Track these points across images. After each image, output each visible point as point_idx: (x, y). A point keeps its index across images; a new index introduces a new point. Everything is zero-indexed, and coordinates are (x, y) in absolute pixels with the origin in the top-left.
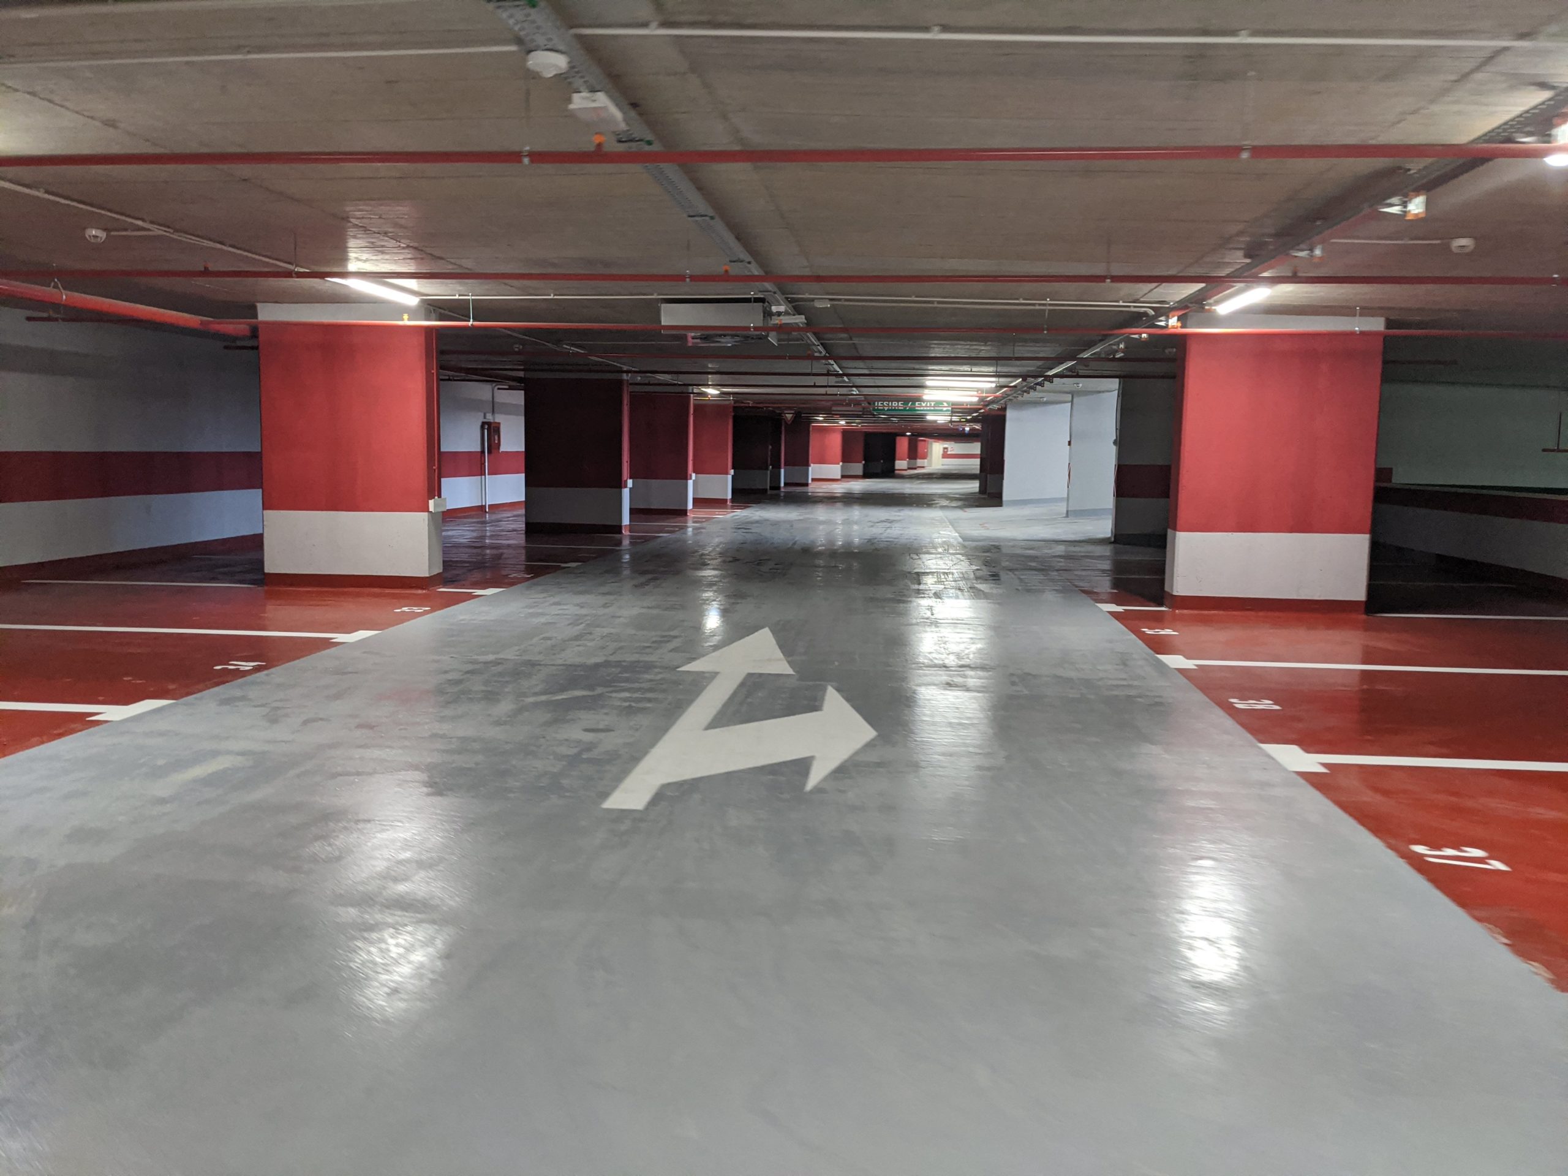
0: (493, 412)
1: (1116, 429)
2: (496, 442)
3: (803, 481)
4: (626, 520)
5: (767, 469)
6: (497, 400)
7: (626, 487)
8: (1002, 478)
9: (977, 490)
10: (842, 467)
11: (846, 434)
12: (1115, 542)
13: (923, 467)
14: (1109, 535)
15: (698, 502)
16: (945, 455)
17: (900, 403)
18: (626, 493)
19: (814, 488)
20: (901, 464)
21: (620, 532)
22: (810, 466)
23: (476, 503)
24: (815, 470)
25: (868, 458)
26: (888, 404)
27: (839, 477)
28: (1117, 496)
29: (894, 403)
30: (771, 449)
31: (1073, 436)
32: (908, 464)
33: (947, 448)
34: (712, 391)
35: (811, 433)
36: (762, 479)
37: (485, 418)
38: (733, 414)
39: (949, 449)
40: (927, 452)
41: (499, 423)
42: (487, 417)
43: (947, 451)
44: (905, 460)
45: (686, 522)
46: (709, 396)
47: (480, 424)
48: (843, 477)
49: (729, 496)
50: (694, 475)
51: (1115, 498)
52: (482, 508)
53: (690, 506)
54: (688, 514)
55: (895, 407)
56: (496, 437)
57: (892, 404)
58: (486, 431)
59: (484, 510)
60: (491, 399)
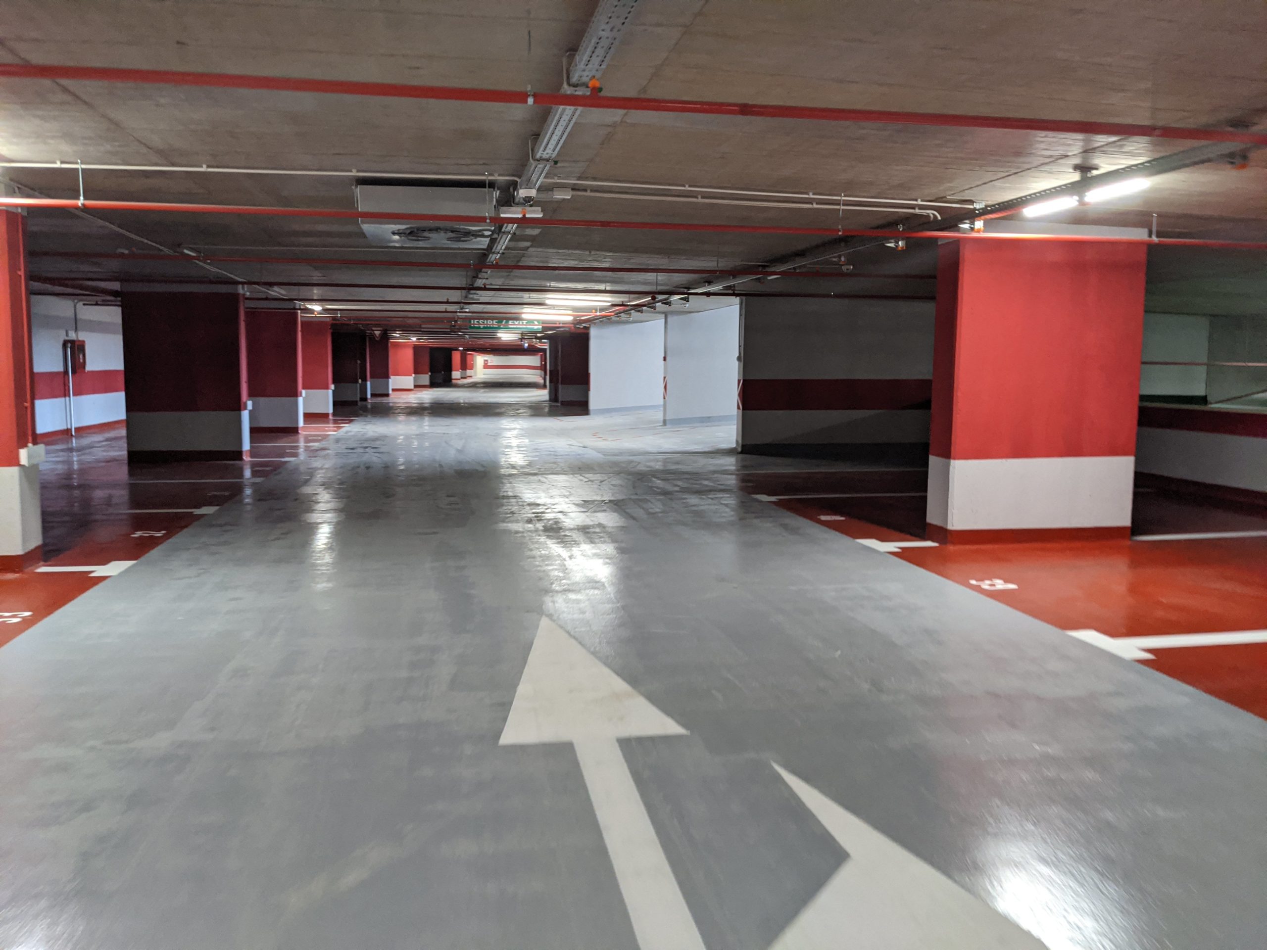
0: (76, 330)
1: (740, 346)
2: (81, 361)
3: (386, 393)
4: (246, 446)
5: (357, 382)
6: (79, 316)
7: (245, 408)
8: (588, 389)
9: (547, 398)
10: (414, 378)
11: (417, 349)
12: (742, 452)
13: (471, 377)
14: (734, 445)
15: (309, 417)
16: (486, 366)
17: (495, 321)
18: (245, 415)
19: (395, 399)
20: (456, 374)
21: (241, 459)
22: (390, 378)
23: (62, 427)
24: (395, 381)
25: (433, 369)
26: (484, 322)
27: (412, 387)
28: (744, 409)
29: (489, 321)
30: (360, 364)
31: (669, 353)
32: (461, 375)
33: (487, 361)
34: (317, 307)
35: (390, 348)
36: (351, 393)
37: (67, 335)
38: (331, 331)
39: (489, 361)
40: (473, 364)
41: (84, 342)
42: (70, 335)
43: (487, 363)
44: (459, 371)
45: (297, 441)
46: (316, 313)
47: (61, 343)
48: (416, 386)
49: (331, 411)
50: (304, 392)
51: (741, 411)
52: (67, 432)
53: (301, 423)
54: (300, 432)
55: (490, 325)
56: (81, 356)
57: (487, 322)
58: (69, 350)
59: (70, 434)
60: (73, 316)
